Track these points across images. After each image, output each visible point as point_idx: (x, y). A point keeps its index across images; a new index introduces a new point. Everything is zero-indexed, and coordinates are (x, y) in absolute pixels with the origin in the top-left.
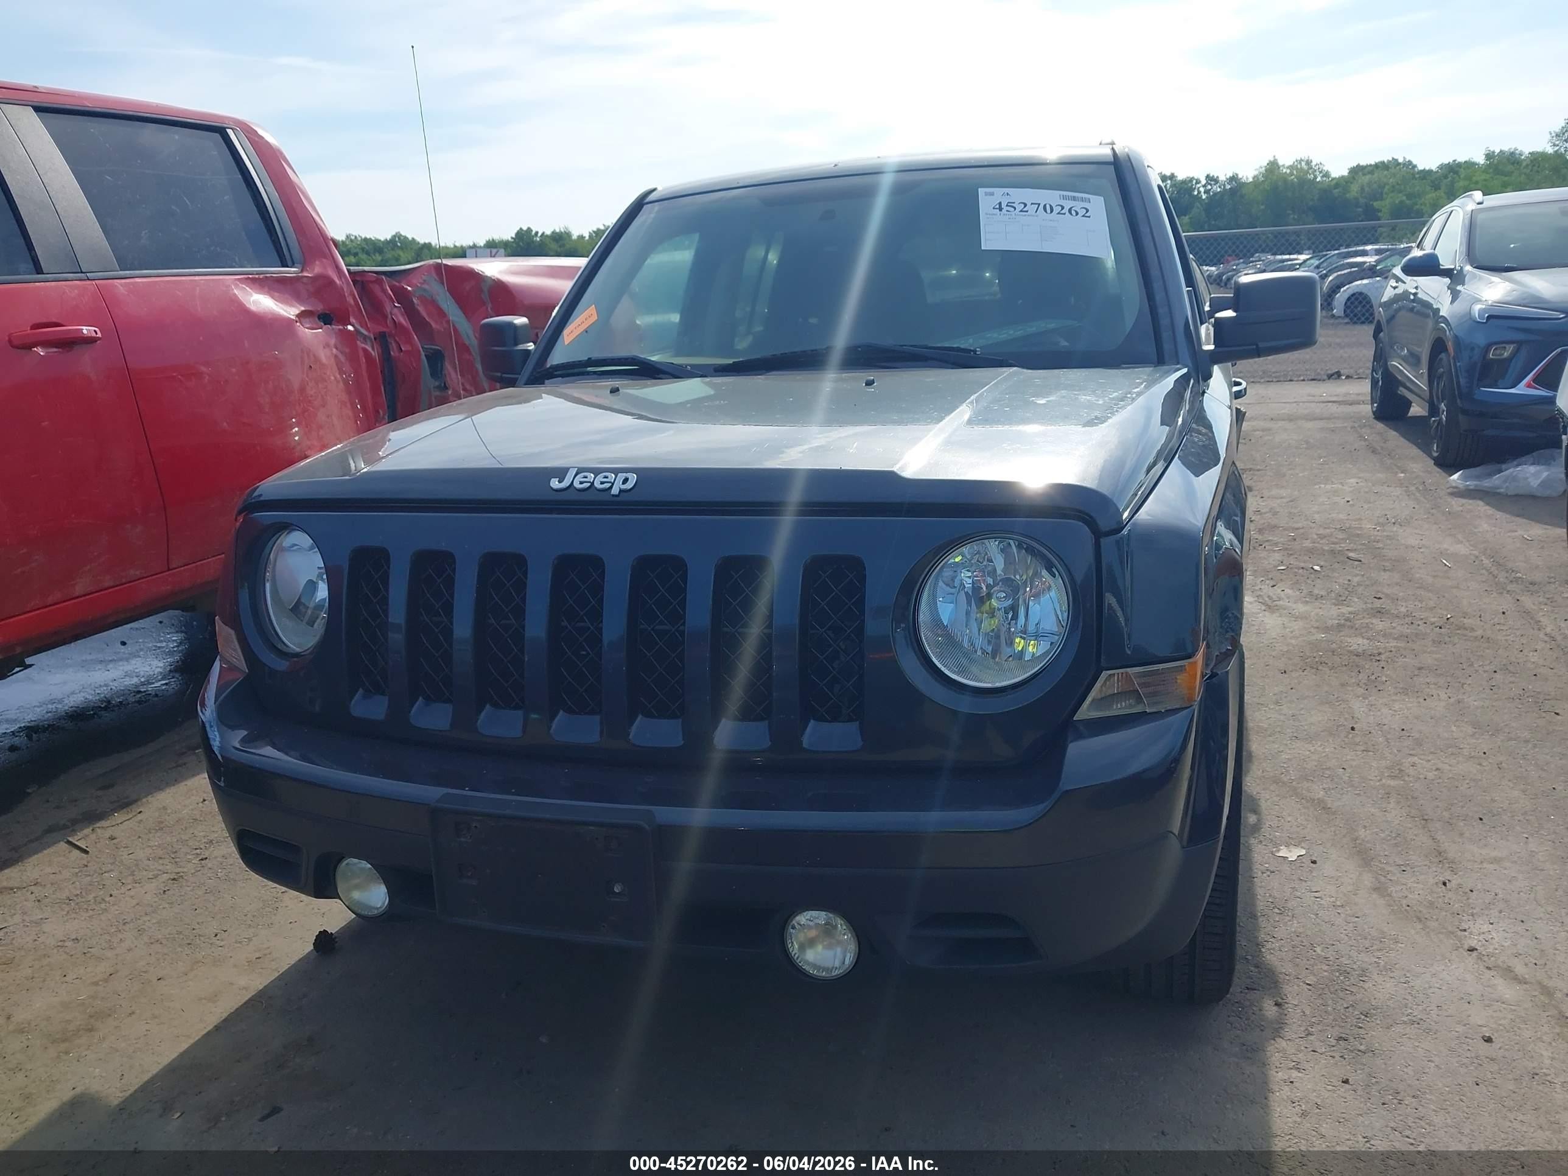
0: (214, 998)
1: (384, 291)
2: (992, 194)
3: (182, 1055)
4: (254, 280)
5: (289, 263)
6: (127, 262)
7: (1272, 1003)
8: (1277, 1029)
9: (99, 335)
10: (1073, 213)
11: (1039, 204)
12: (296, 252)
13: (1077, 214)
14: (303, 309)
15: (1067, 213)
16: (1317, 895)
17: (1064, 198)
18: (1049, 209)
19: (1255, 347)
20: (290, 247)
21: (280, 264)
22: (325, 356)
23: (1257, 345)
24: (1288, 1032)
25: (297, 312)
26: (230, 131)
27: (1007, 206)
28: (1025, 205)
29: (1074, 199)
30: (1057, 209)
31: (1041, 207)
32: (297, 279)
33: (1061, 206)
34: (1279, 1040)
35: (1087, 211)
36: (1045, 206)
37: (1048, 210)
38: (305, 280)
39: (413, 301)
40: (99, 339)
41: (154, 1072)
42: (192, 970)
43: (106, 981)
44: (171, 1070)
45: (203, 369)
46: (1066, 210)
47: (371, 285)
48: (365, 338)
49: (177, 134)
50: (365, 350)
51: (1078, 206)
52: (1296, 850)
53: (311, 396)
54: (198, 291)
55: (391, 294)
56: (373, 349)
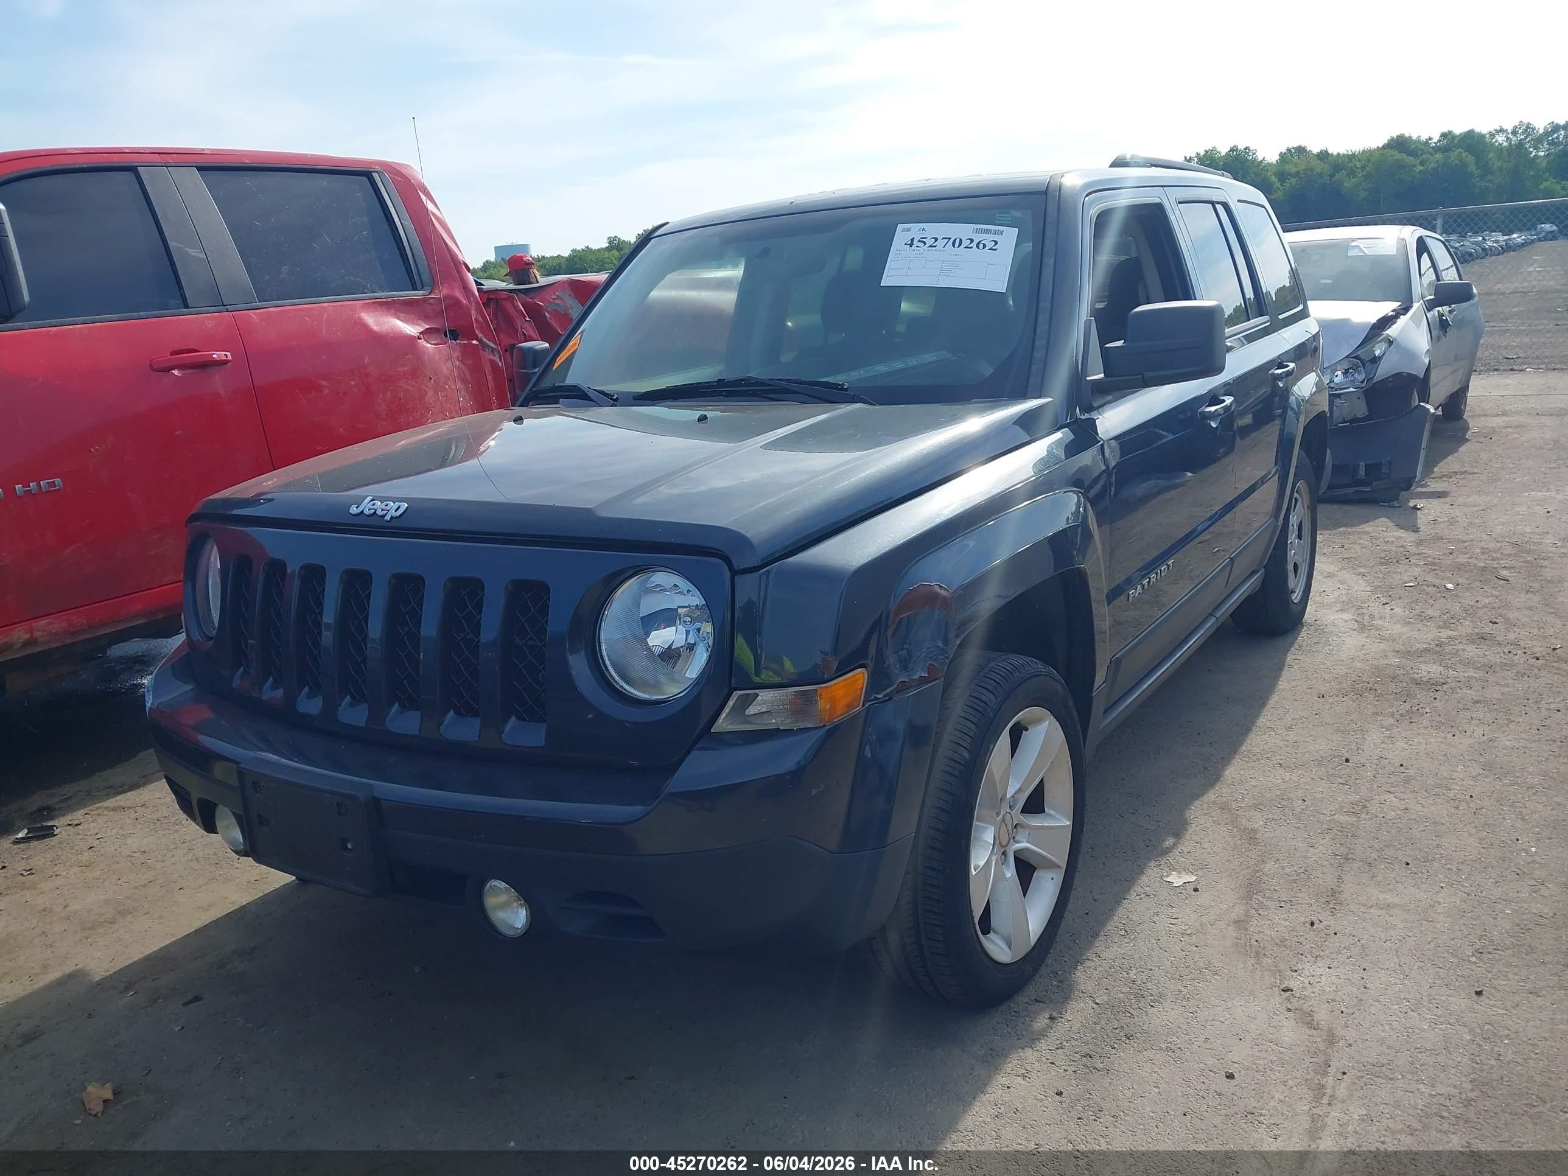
0: (206, 909)
1: (516, 307)
2: (908, 230)
3: (161, 949)
4: (382, 304)
5: (419, 286)
6: (264, 294)
7: (1047, 1016)
8: (1032, 1040)
9: (230, 358)
10: (981, 246)
11: (950, 239)
12: (426, 277)
13: (985, 246)
14: (427, 327)
15: (975, 247)
16: (1173, 921)
17: (978, 231)
18: (957, 243)
19: (1140, 376)
20: (421, 272)
21: (411, 288)
22: (445, 368)
23: (1143, 375)
24: (1042, 1045)
25: (422, 330)
26: (376, 176)
27: (919, 241)
28: (936, 239)
29: (987, 232)
30: (966, 243)
31: (952, 241)
32: (424, 301)
33: (970, 239)
34: (1030, 1051)
35: (996, 243)
36: (955, 240)
37: (957, 245)
38: (431, 301)
39: (545, 316)
40: (229, 361)
41: (135, 960)
42: (207, 884)
43: (145, 886)
44: (147, 959)
45: (324, 383)
46: (974, 244)
47: (504, 302)
48: (493, 350)
49: (324, 181)
50: (492, 362)
51: (987, 239)
52: (1187, 876)
53: (430, 404)
54: (325, 317)
55: (523, 309)
56: (501, 361)
